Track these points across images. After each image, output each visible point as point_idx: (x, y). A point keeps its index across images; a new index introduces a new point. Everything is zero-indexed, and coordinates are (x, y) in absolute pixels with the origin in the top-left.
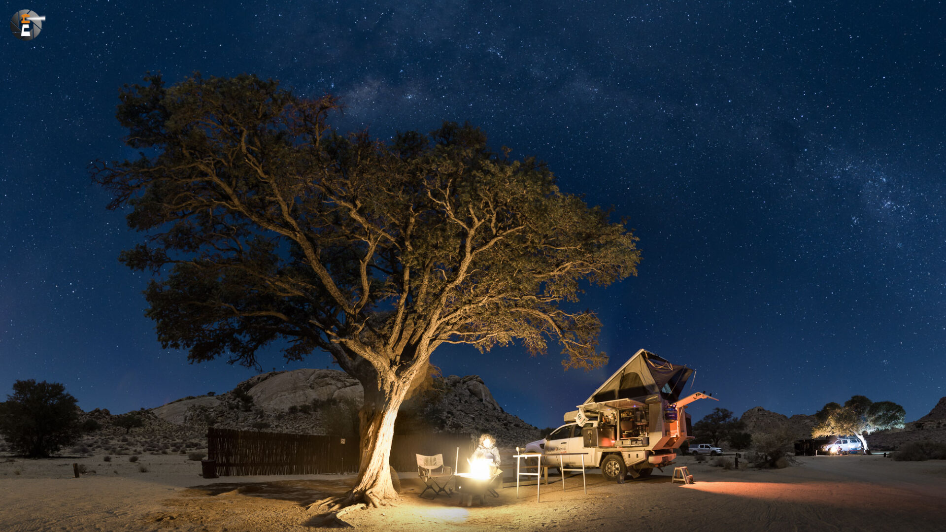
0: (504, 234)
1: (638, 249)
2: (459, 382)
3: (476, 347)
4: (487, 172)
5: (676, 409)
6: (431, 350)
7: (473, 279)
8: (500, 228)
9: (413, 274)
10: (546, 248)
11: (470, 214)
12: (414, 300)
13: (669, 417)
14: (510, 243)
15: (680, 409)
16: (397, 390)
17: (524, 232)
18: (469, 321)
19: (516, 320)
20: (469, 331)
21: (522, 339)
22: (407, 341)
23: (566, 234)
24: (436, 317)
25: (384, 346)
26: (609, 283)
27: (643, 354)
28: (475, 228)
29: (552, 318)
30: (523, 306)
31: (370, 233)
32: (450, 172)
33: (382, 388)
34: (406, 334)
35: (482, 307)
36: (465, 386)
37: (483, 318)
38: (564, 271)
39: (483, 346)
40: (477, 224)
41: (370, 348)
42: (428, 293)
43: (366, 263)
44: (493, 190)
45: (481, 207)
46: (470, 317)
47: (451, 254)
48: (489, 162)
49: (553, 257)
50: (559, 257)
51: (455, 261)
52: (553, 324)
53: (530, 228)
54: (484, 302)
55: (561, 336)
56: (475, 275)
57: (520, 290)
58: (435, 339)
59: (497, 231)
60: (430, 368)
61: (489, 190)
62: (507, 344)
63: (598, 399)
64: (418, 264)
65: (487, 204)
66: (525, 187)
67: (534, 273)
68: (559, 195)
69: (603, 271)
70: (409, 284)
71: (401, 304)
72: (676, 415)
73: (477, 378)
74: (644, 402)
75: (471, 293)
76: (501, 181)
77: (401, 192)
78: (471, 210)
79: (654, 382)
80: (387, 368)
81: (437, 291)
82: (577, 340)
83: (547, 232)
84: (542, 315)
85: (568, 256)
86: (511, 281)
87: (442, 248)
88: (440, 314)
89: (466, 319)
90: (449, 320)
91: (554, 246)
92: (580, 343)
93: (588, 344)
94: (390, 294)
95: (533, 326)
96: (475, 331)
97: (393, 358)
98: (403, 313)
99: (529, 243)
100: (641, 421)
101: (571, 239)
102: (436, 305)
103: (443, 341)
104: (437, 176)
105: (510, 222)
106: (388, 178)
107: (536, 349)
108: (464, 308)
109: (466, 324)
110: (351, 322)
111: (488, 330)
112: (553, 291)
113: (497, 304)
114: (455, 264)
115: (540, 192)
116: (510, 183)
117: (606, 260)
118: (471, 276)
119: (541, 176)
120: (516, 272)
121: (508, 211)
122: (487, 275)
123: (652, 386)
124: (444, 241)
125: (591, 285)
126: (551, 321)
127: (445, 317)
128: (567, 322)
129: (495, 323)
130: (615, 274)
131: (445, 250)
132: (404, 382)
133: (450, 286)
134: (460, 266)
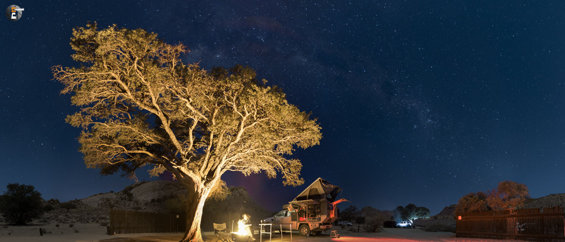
0: (260, 120)
1: (321, 133)
2: (234, 189)
3: (243, 173)
4: (254, 91)
5: (333, 205)
6: (222, 173)
7: (243, 141)
8: (258, 117)
9: (215, 136)
10: (279, 129)
11: (244, 110)
12: (215, 149)
13: (330, 208)
14: (262, 125)
15: (335, 205)
16: (204, 192)
17: (269, 120)
18: (240, 160)
19: (262, 161)
20: (240, 165)
21: (265, 170)
22: (210, 168)
23: (288, 123)
24: (225, 157)
25: (199, 171)
26: (307, 147)
27: (320, 180)
28: (246, 116)
29: (279, 161)
30: (266, 155)
31: (195, 115)
32: (237, 88)
33: (197, 191)
34: (210, 165)
35: (247, 154)
36: (237, 191)
37: (247, 159)
38: (286, 140)
39: (246, 173)
40: (247, 115)
41: (192, 171)
42: (221, 146)
43: (192, 129)
44: (256, 99)
45: (250, 107)
46: (241, 158)
47: (234, 128)
48: (256, 85)
49: (282, 133)
50: (285, 133)
51: (236, 131)
52: (280, 164)
53: (272, 119)
54: (248, 152)
55: (283, 170)
56: (245, 139)
57: (265, 147)
58: (224, 168)
59: (257, 119)
60: (221, 182)
61: (254, 99)
62: (258, 172)
63: (299, 199)
64: (218, 132)
65: (253, 105)
66: (272, 99)
67: (272, 140)
68: (287, 105)
69: (304, 141)
70: (213, 141)
71: (208, 150)
72: (333, 208)
73: (243, 188)
74: (319, 201)
75: (242, 147)
76: (261, 96)
77: (212, 96)
78: (245, 108)
79: (324, 192)
80: (200, 181)
81: (226, 145)
82: (290, 172)
83: (280, 121)
84: (275, 160)
85: (289, 133)
86: (261, 143)
87: (229, 125)
88: (227, 156)
89: (239, 159)
90: (231, 160)
91: (283, 128)
92: (292, 174)
93: (295, 174)
94: (203, 145)
95: (270, 164)
96: (243, 165)
97: (203, 177)
98: (209, 155)
99: (271, 126)
100: (317, 210)
101: (291, 125)
102: (225, 152)
103: (227, 169)
104: (230, 90)
105: (263, 115)
106: (206, 88)
107: (271, 175)
108: (238, 154)
109: (239, 162)
110: (183, 158)
111: (249, 165)
112: (280, 149)
113: (254, 153)
114: (235, 133)
115: (278, 102)
116: (265, 96)
117: (306, 136)
118: (243, 139)
119: (280, 95)
120: (264, 139)
121: (262, 110)
122: (250, 139)
123: (323, 195)
124: (231, 121)
125: (298, 147)
126: (279, 163)
127: (229, 158)
128: (286, 163)
129: (253, 162)
130: (310, 143)
131: (231, 126)
132: (208, 189)
133: (232, 143)
134: (238, 134)
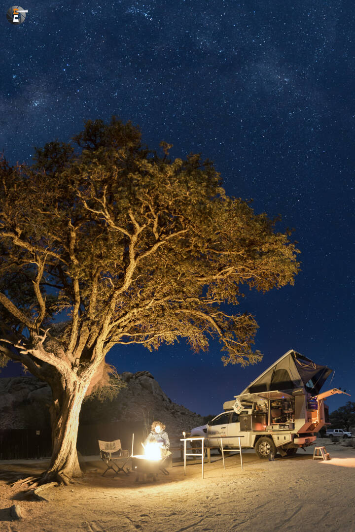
0: (167, 238)
1: (297, 261)
2: (132, 378)
3: (145, 346)
4: (145, 174)
5: (317, 400)
6: (106, 351)
7: (139, 284)
8: (163, 233)
9: (82, 286)
10: (209, 253)
11: (131, 220)
12: (87, 308)
13: (311, 407)
14: (173, 247)
15: (320, 401)
16: (79, 388)
17: (187, 235)
18: (138, 323)
19: (180, 321)
20: (138, 332)
21: (187, 338)
22: (84, 345)
23: (230, 239)
24: (108, 321)
25: (65, 352)
26: (267, 289)
27: (292, 354)
28: (137, 234)
29: (213, 318)
30: (187, 308)
32: (103, 178)
33: (66, 387)
34: (83, 340)
35: (148, 310)
36: (138, 380)
37: (150, 319)
38: (225, 275)
39: (151, 345)
40: (139, 229)
41: (53, 354)
42: (98, 301)
43: (38, 283)
44: (153, 192)
45: (142, 212)
46: (138, 319)
47: (116, 262)
48: (146, 161)
49: (216, 262)
50: (222, 261)
51: (121, 269)
52: (215, 324)
53: (194, 232)
54: (150, 305)
55: (221, 335)
56: (140, 280)
57: (183, 292)
58: (108, 342)
59: (160, 236)
60: (106, 367)
61: (148, 193)
62: (173, 343)
63: (252, 390)
64: (86, 276)
65: (147, 208)
66: (188, 188)
67: (197, 277)
68: (225, 198)
69: (263, 277)
70: (80, 295)
71: (75, 314)
72: (317, 405)
73: (147, 373)
74: (291, 394)
75: (138, 298)
76: (162, 183)
77: (56, 209)
78: (131, 216)
79: (300, 378)
80: (70, 370)
81: (106, 298)
82: (235, 339)
83: (211, 237)
84: (205, 316)
85: (230, 261)
86: (175, 284)
87: (107, 257)
88: (111, 319)
89: (135, 321)
90: (119, 324)
91: (218, 251)
92: (238, 342)
93: (245, 343)
94: (64, 306)
95: (196, 326)
96: (144, 332)
97: (74, 361)
98: (78, 321)
99: (192, 247)
100: (288, 410)
101: (234, 244)
102: (106, 311)
103: (115, 343)
104: (90, 184)
105: (172, 226)
106: (40, 198)
107: (199, 347)
108: (133, 312)
109: (135, 326)
110: (35, 336)
111: (155, 331)
112: (215, 294)
113: (163, 306)
114: (121, 271)
115: (204, 194)
116: (171, 184)
117: (266, 267)
118: (137, 281)
119: (207, 177)
120: (179, 276)
121: (169, 215)
122: (152, 279)
123: (298, 381)
124: (108, 250)
125: (250, 290)
126: (212, 322)
127: (115, 321)
128: (227, 322)
129: (162, 324)
130: (274, 282)
131: (110, 259)
132: (85, 381)
133: (118, 292)
134: (126, 272)
